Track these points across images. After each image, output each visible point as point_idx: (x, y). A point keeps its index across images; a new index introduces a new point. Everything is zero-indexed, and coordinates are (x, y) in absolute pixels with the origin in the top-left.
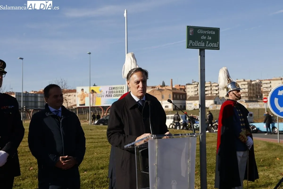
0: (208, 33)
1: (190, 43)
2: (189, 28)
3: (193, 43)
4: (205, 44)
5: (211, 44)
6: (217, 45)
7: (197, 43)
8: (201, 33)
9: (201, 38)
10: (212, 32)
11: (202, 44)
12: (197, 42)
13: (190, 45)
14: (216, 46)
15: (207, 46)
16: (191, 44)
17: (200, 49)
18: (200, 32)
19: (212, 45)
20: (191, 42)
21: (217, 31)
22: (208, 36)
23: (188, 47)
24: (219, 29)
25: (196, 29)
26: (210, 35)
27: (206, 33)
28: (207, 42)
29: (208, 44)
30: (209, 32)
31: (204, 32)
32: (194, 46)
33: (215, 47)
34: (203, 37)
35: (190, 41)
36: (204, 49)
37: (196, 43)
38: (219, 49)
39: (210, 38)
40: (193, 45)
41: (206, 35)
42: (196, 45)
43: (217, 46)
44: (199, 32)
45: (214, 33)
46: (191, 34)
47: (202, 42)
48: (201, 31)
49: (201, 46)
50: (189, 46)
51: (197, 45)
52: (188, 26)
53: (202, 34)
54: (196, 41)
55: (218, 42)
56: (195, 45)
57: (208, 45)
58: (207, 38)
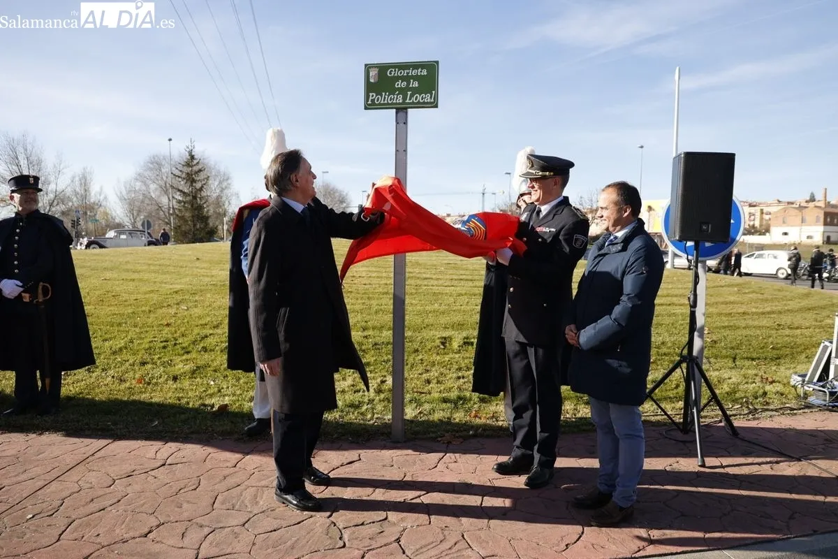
0: (410, 74)
1: (371, 98)
2: (368, 67)
3: (378, 98)
4: (404, 99)
5: (417, 97)
6: (431, 98)
7: (387, 97)
8: (396, 75)
9: (396, 86)
10: (420, 70)
11: (397, 98)
12: (386, 94)
13: (370, 102)
14: (429, 101)
15: (408, 101)
16: (373, 100)
17: (396, 108)
18: (393, 73)
19: (419, 98)
20: (373, 96)
21: (432, 68)
22: (412, 81)
23: (366, 108)
24: (437, 62)
25: (383, 68)
26: (416, 78)
27: (405, 74)
28: (409, 93)
29: (412, 96)
30: (414, 73)
31: (401, 73)
32: (380, 104)
33: (427, 103)
34: (400, 84)
35: (371, 94)
36: (406, 108)
37: (385, 98)
38: (436, 106)
39: (416, 84)
40: (377, 101)
41: (407, 79)
42: (384, 101)
43: (432, 100)
44: (390, 74)
45: (425, 72)
46: (372, 81)
47: (397, 95)
48: (395, 71)
49: (395, 102)
50: (370, 105)
51: (386, 102)
52: (366, 65)
53: (397, 78)
54: (384, 94)
55: (434, 92)
56: (382, 102)
57: (410, 99)
58: (408, 84)
